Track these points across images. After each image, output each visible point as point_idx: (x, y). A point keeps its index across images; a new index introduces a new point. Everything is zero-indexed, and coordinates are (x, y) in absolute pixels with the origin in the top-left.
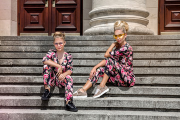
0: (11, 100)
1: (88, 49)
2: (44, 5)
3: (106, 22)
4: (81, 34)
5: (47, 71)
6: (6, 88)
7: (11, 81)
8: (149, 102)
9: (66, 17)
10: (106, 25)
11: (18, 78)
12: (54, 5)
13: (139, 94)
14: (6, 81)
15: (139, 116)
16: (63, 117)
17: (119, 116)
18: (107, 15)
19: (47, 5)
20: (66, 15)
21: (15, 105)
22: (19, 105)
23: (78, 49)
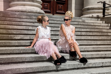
3: (24, 5)
6: (4, 42)
8: (82, 48)
11: (4, 36)
21: (19, 52)
22: (21, 52)
23: (19, 20)
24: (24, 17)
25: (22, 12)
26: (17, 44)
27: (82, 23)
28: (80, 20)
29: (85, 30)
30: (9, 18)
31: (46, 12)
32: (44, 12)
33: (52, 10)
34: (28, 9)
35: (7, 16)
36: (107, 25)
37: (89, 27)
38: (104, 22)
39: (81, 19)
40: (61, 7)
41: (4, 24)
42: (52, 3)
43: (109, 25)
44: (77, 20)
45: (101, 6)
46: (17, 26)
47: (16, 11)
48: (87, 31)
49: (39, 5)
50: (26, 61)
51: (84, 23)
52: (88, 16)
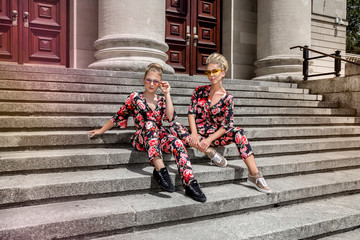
2: (11, 22)
3: (128, 54)
4: (68, 66)
5: (155, 134)
9: (45, 42)
10: (128, 58)
11: (73, 135)
12: (26, 24)
14: (51, 144)
18: (129, 45)
19: (15, 23)
20: (46, 40)
21: (115, 190)
22: (122, 189)
23: (115, 89)
24: (128, 81)
25: (123, 69)
26: (108, 162)
27: (263, 95)
28: (257, 88)
29: (276, 111)
30: (91, 86)
31: (177, 70)
32: (173, 71)
33: (188, 65)
34: (136, 63)
35: (88, 80)
36: (314, 97)
37: (282, 103)
38: (307, 91)
39: (258, 84)
41: (79, 100)
42: (188, 51)
43: (320, 97)
44: (250, 87)
45: (298, 55)
46: (111, 106)
47: (108, 68)
48: (280, 112)
49: (162, 53)
50: (138, 224)
51: (267, 95)
52: (269, 77)
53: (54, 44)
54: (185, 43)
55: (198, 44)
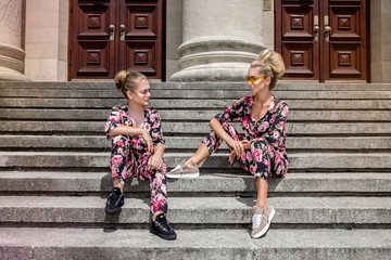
0: (42, 209)
1: (182, 103)
2: (108, 37)
3: (207, 61)
4: (164, 80)
5: (120, 150)
7: (46, 165)
9: (141, 55)
10: (206, 65)
11: (60, 157)
12: (123, 38)
13: (294, 190)
15: (317, 250)
16: (154, 254)
17: (276, 250)
19: (112, 38)
20: (141, 53)
21: (50, 220)
22: (59, 220)
25: (199, 79)
40: (345, 57)
53: (150, 56)
54: (312, 39)
55: (331, 39)
